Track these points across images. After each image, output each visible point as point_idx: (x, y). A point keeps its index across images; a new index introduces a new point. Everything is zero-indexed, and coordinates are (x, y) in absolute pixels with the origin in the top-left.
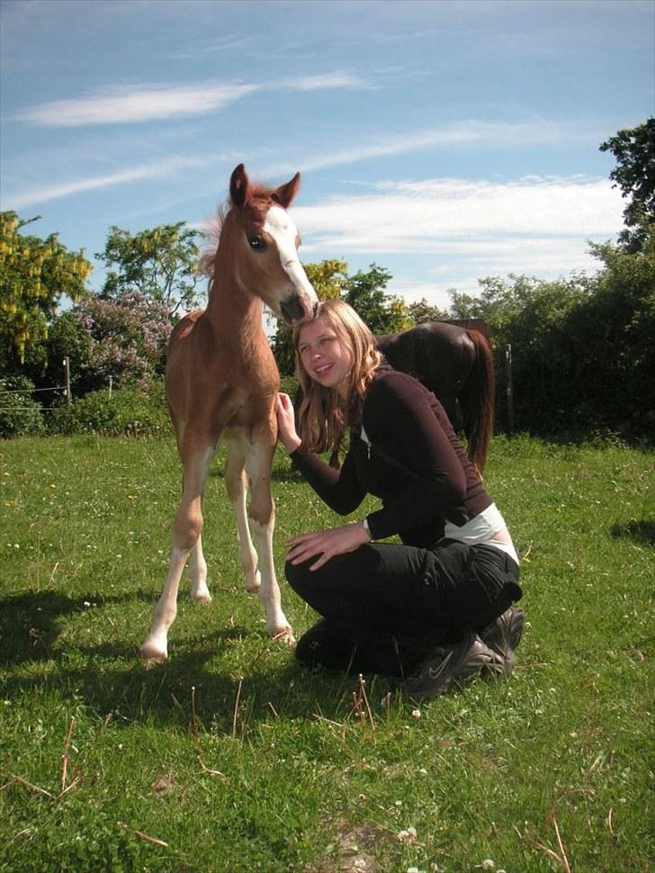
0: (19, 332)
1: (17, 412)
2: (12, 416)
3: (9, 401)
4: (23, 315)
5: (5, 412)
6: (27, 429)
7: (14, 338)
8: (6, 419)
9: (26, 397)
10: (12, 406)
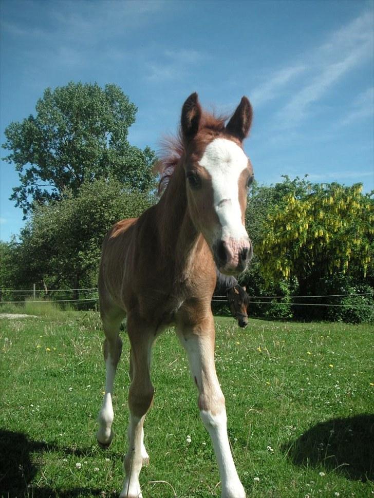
0: (364, 257)
1: (363, 308)
2: (359, 310)
3: (359, 301)
4: (365, 246)
5: (356, 308)
6: (370, 320)
7: (360, 261)
8: (356, 312)
9: (370, 299)
10: (360, 305)
